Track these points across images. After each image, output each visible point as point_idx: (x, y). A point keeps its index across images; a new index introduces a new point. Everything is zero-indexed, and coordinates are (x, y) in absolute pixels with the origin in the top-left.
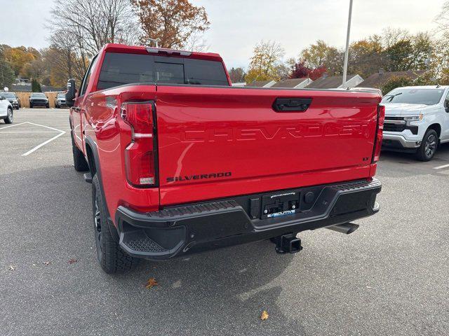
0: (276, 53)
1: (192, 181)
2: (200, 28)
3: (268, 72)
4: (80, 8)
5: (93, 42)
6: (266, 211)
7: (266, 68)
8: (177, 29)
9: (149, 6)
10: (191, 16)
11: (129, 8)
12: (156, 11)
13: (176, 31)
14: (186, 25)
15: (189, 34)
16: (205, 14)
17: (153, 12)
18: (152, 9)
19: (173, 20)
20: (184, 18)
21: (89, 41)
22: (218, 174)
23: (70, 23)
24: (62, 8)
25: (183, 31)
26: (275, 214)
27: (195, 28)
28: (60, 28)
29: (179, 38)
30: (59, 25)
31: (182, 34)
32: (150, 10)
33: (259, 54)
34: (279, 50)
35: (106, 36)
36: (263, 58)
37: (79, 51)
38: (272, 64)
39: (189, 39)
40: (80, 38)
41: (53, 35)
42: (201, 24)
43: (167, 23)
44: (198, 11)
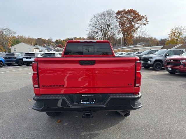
0: (183, 31)
1: (50, 87)
2: (144, 24)
3: (178, 40)
4: (98, 22)
5: (101, 34)
6: (81, 101)
7: (177, 38)
8: (134, 25)
9: (123, 18)
10: (140, 20)
11: (115, 20)
12: (126, 20)
13: (133, 26)
14: (138, 24)
15: (139, 27)
16: (146, 18)
17: (124, 20)
18: (124, 19)
19: (132, 22)
20: (137, 21)
21: (100, 34)
22: (59, 86)
23: (94, 28)
24: (92, 23)
25: (137, 26)
26: (85, 103)
27: (142, 24)
28: (91, 30)
29: (135, 29)
30: (90, 29)
31: (136, 27)
32: (123, 19)
33: (173, 32)
34: (184, 30)
35: (106, 32)
36: (175, 34)
37: (96, 37)
38: (180, 36)
39: (139, 29)
40: (97, 33)
41: (89, 33)
42: (145, 22)
43: (130, 23)
44: (143, 17)
